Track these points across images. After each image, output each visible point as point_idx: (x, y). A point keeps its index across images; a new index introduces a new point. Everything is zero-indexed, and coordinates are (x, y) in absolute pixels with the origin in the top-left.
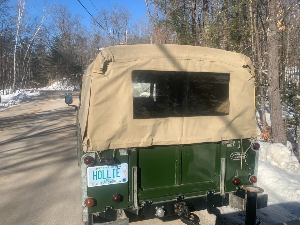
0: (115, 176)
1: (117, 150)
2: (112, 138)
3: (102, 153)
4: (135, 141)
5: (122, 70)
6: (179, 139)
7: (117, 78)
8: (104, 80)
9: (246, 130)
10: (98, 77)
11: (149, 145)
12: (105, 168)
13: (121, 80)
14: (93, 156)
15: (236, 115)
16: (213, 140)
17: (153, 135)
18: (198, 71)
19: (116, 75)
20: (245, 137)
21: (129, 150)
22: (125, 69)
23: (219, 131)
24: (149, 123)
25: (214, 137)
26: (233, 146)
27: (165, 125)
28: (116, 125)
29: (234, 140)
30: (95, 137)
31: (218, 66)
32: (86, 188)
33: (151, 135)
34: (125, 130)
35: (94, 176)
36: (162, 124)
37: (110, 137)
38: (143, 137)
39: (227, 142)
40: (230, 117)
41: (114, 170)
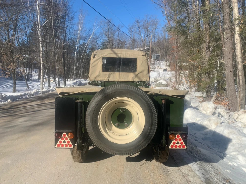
1: (98, 81)
2: (96, 77)
3: (93, 81)
4: (103, 79)
5: (99, 57)
6: (118, 79)
7: (97, 60)
8: (94, 60)
9: (144, 78)
10: (92, 59)
11: (108, 80)
12: (94, 86)
13: (99, 60)
14: (91, 82)
15: (139, 72)
16: (130, 81)
17: (109, 77)
18: (125, 57)
19: (97, 58)
20: (143, 81)
21: (101, 81)
22: (100, 57)
23: (132, 78)
24: (107, 73)
25: (131, 80)
26: (139, 83)
27: (113, 75)
28: (97, 74)
29: (139, 81)
30: (91, 77)
31: (132, 55)
33: (108, 77)
34: (100, 75)
36: (112, 74)
37: (95, 77)
38: (105, 78)
39: (137, 82)
40: (137, 73)
41: (97, 87)
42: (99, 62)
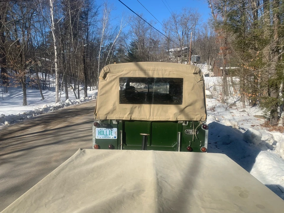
0: (110, 134)
1: (111, 120)
2: (108, 114)
3: (103, 121)
4: (121, 116)
5: (114, 77)
6: (148, 117)
7: (111, 81)
8: (104, 82)
9: (197, 115)
10: (102, 81)
11: (129, 119)
12: (105, 129)
13: (113, 83)
14: (99, 122)
15: (187, 105)
16: (171, 120)
17: (131, 113)
18: (161, 77)
19: (110, 80)
20: (195, 120)
21: (117, 121)
22: (116, 76)
23: (174, 114)
24: (129, 106)
25: (172, 118)
26: (187, 125)
27: (139, 109)
28: (110, 107)
29: (187, 121)
30: (100, 113)
31: (174, 73)
32: (95, 139)
33: (129, 114)
34: (115, 110)
35: (99, 133)
36: (137, 107)
37: (107, 113)
38: (125, 114)
39: (182, 122)
40: (182, 106)
41: (109, 131)
42: (114, 84)
